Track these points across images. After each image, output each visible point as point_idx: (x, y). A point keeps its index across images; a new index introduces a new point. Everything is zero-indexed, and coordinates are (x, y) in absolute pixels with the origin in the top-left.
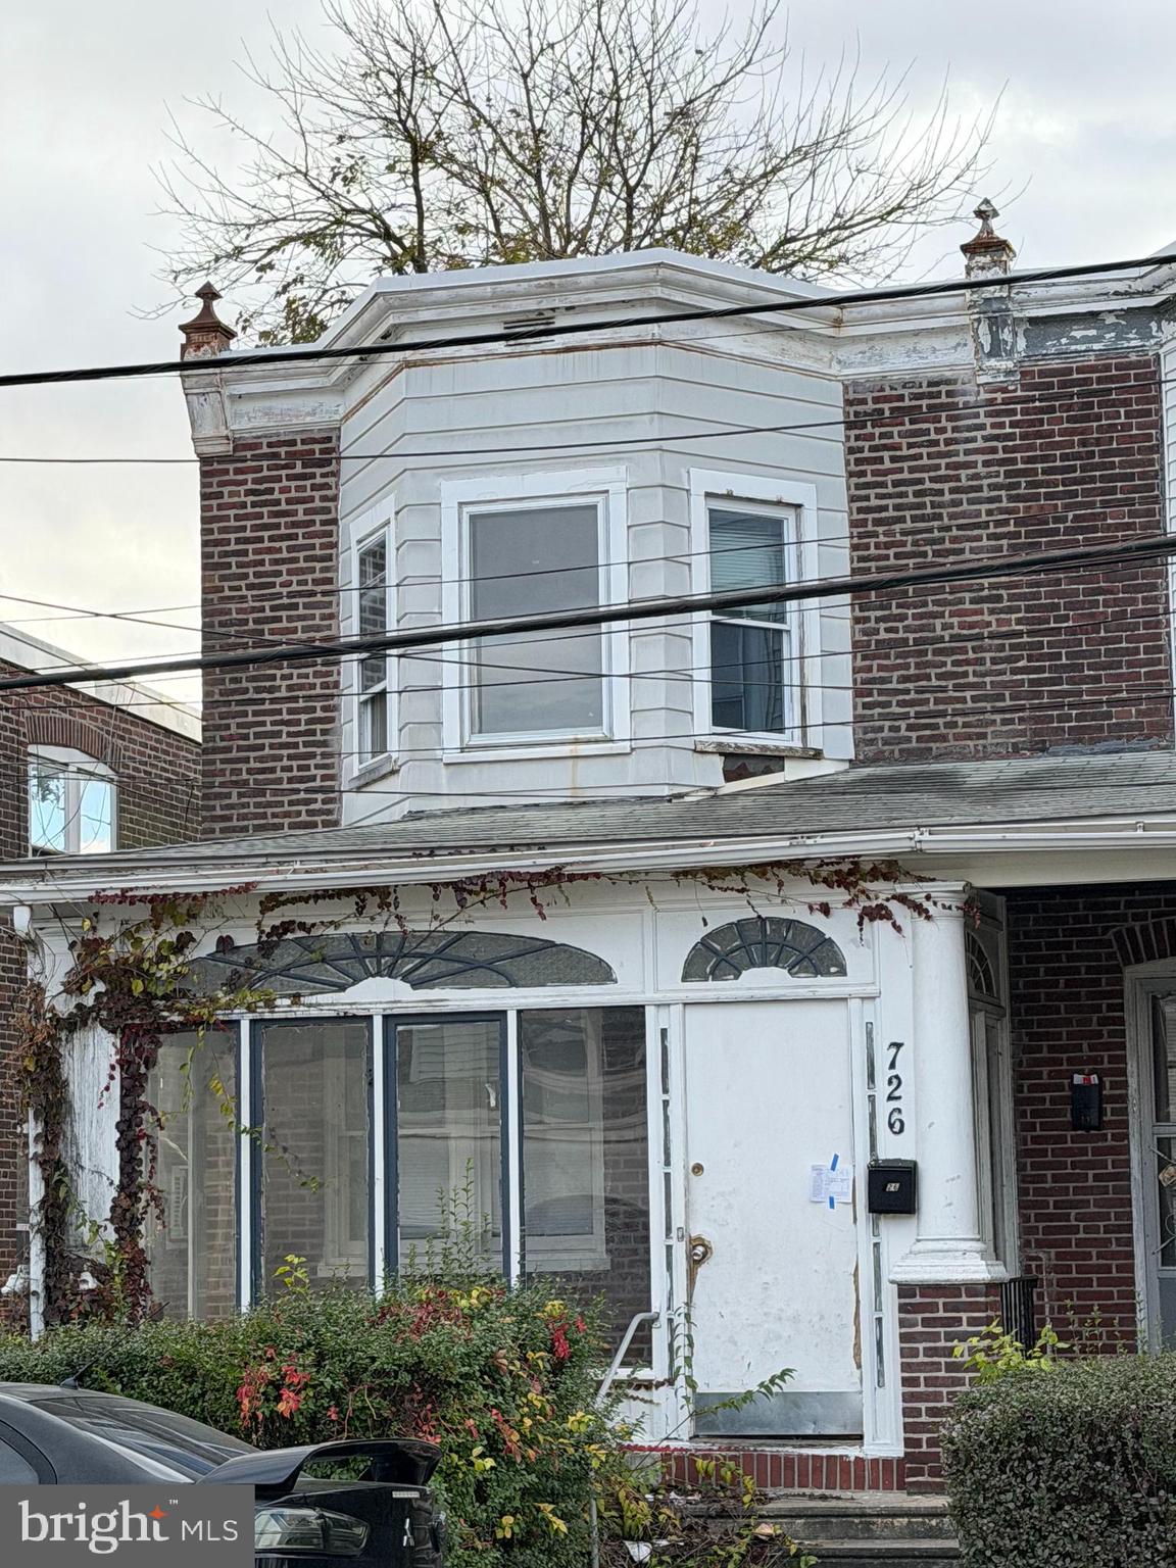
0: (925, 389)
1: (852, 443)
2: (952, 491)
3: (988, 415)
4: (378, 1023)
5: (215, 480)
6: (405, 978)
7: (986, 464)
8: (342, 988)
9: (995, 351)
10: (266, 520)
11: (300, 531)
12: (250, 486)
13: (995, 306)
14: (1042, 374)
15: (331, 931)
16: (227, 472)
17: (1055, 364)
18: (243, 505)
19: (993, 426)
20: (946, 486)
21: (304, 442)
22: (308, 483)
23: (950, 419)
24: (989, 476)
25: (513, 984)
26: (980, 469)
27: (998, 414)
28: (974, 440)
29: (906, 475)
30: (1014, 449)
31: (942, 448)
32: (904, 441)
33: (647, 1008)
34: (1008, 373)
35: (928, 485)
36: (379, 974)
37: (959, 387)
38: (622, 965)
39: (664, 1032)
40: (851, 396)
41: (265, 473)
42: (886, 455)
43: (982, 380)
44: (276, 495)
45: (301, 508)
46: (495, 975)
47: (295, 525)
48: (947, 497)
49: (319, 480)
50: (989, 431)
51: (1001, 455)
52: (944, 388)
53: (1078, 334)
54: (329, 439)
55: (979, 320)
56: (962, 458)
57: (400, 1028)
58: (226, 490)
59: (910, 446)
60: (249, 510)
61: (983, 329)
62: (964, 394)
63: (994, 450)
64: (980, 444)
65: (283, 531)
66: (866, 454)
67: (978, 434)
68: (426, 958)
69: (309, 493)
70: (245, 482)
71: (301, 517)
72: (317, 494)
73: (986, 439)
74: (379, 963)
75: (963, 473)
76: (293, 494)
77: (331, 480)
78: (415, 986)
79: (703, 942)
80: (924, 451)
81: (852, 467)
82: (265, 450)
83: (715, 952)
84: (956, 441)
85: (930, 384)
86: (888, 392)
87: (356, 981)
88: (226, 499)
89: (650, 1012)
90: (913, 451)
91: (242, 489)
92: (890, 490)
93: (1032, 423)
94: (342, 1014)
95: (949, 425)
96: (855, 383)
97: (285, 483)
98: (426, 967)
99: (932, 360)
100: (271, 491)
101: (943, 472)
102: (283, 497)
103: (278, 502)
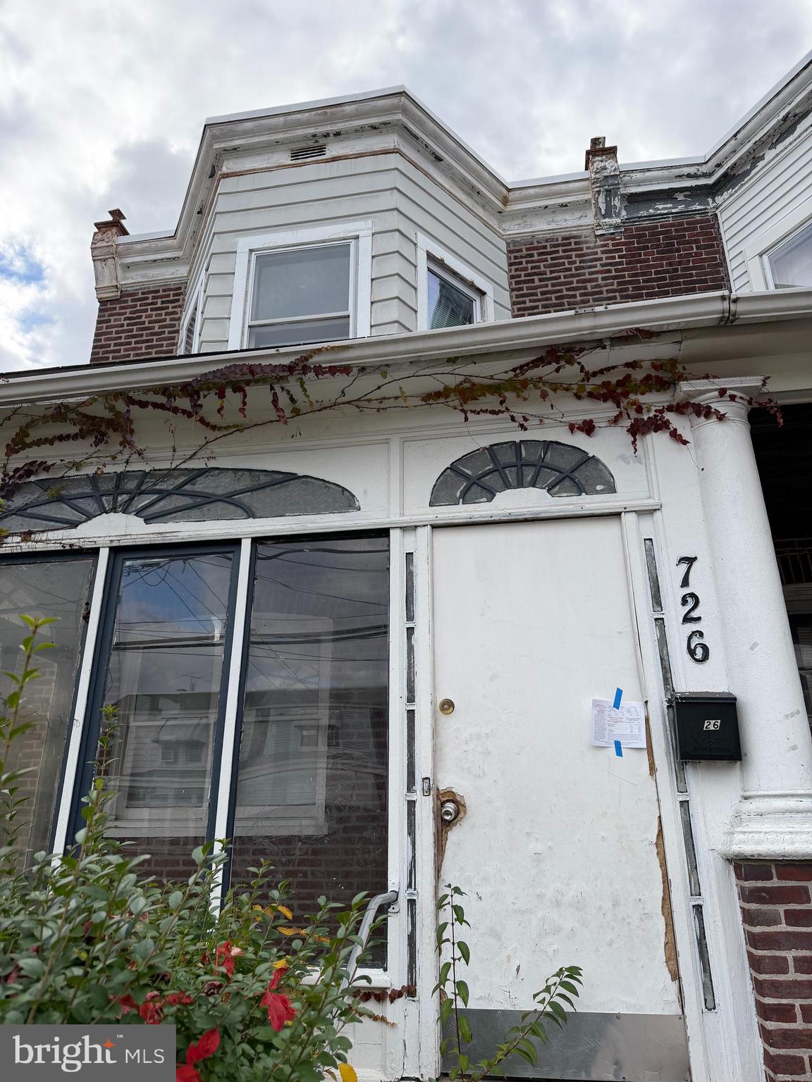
0: (560, 242)
1: (513, 273)
2: (581, 295)
3: (603, 252)
4: (104, 555)
5: (107, 313)
6: (138, 513)
7: (603, 279)
8: (74, 525)
9: (608, 214)
10: (135, 333)
11: (155, 338)
12: (128, 315)
13: (610, 182)
14: (637, 229)
15: (73, 473)
16: (115, 309)
17: (646, 224)
18: (122, 325)
19: (607, 258)
20: (578, 293)
21: (164, 291)
22: (163, 312)
23: (577, 256)
24: (606, 285)
25: (251, 514)
26: (600, 282)
27: (610, 251)
28: (595, 266)
29: (550, 288)
30: (623, 270)
31: (574, 271)
32: (548, 270)
33: (392, 532)
34: (617, 227)
35: (565, 292)
36: (114, 510)
37: (583, 239)
38: (365, 492)
39: (409, 556)
40: (512, 248)
41: (138, 308)
42: (536, 278)
43: (598, 233)
44: (143, 319)
45: (157, 325)
46: (232, 507)
47: (152, 334)
48: (579, 298)
49: (170, 310)
50: (604, 261)
51: (614, 273)
52: (573, 241)
53: (660, 207)
54: (180, 288)
55: (599, 192)
56: (587, 277)
57: (128, 563)
58: (112, 318)
59: (552, 272)
60: (125, 328)
61: (601, 199)
62: (586, 242)
63: (609, 271)
64: (599, 268)
65: (144, 338)
66: (523, 278)
67: (598, 263)
68: (164, 494)
69: (163, 317)
70: (125, 313)
71: (156, 330)
72: (168, 317)
73: (602, 265)
74: (115, 500)
75: (589, 285)
76: (154, 318)
77: (178, 310)
78: (147, 521)
79: (453, 468)
80: (562, 274)
81: (514, 286)
82: (140, 296)
83: (466, 477)
84: (583, 268)
85: (564, 239)
86: (536, 245)
87: (90, 517)
88: (112, 323)
89: (395, 535)
90: (553, 275)
91: (122, 317)
92: (540, 297)
93: (633, 256)
94: (68, 548)
95: (578, 260)
96: (514, 243)
97: (149, 312)
98: (161, 504)
99: (564, 225)
100: (140, 317)
101: (575, 285)
102: (147, 320)
103: (144, 323)
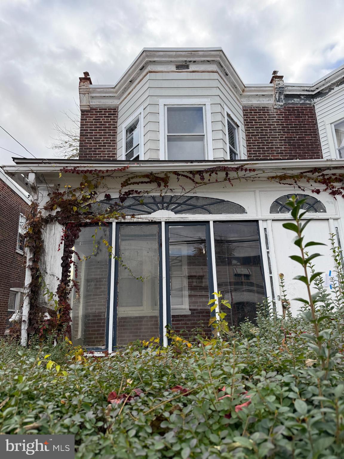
0: (261, 109)
1: (245, 118)
2: (269, 130)
3: (276, 115)
4: (163, 224)
5: (85, 116)
6: (172, 210)
7: (277, 125)
8: (150, 213)
9: (279, 101)
10: (98, 126)
12: (94, 118)
13: (281, 89)
14: (288, 107)
15: (146, 195)
16: (88, 114)
17: (291, 106)
18: (92, 122)
19: (278, 117)
21: (109, 109)
22: (110, 118)
23: (268, 115)
24: (278, 127)
25: (210, 213)
27: (279, 115)
28: (274, 120)
29: (258, 126)
30: (283, 122)
31: (266, 121)
32: (258, 119)
34: (282, 106)
35: (264, 128)
36: (163, 209)
37: (269, 109)
38: (248, 207)
39: (265, 229)
40: (244, 109)
41: (98, 115)
42: (253, 121)
43: (275, 107)
44: (101, 120)
45: (107, 124)
46: (204, 210)
47: (105, 127)
49: (112, 118)
51: (280, 123)
52: (266, 109)
53: (296, 100)
54: (115, 109)
55: (277, 92)
56: (271, 123)
57: (170, 227)
58: (88, 119)
61: (277, 95)
62: (271, 110)
65: (102, 128)
66: (249, 121)
67: (275, 118)
69: (110, 120)
72: (112, 121)
73: (276, 120)
74: (163, 206)
75: (272, 126)
76: (105, 120)
77: (116, 118)
78: (176, 213)
79: (276, 201)
80: (262, 121)
81: (246, 124)
82: (98, 110)
83: (281, 204)
84: (270, 120)
85: (263, 108)
86: (253, 109)
87: (155, 211)
89: (260, 222)
90: (259, 121)
91: (92, 118)
92: (255, 129)
93: (287, 117)
94: (150, 221)
96: (245, 107)
97: (103, 118)
98: (179, 208)
99: (263, 102)
101: (267, 126)
102: (103, 121)
